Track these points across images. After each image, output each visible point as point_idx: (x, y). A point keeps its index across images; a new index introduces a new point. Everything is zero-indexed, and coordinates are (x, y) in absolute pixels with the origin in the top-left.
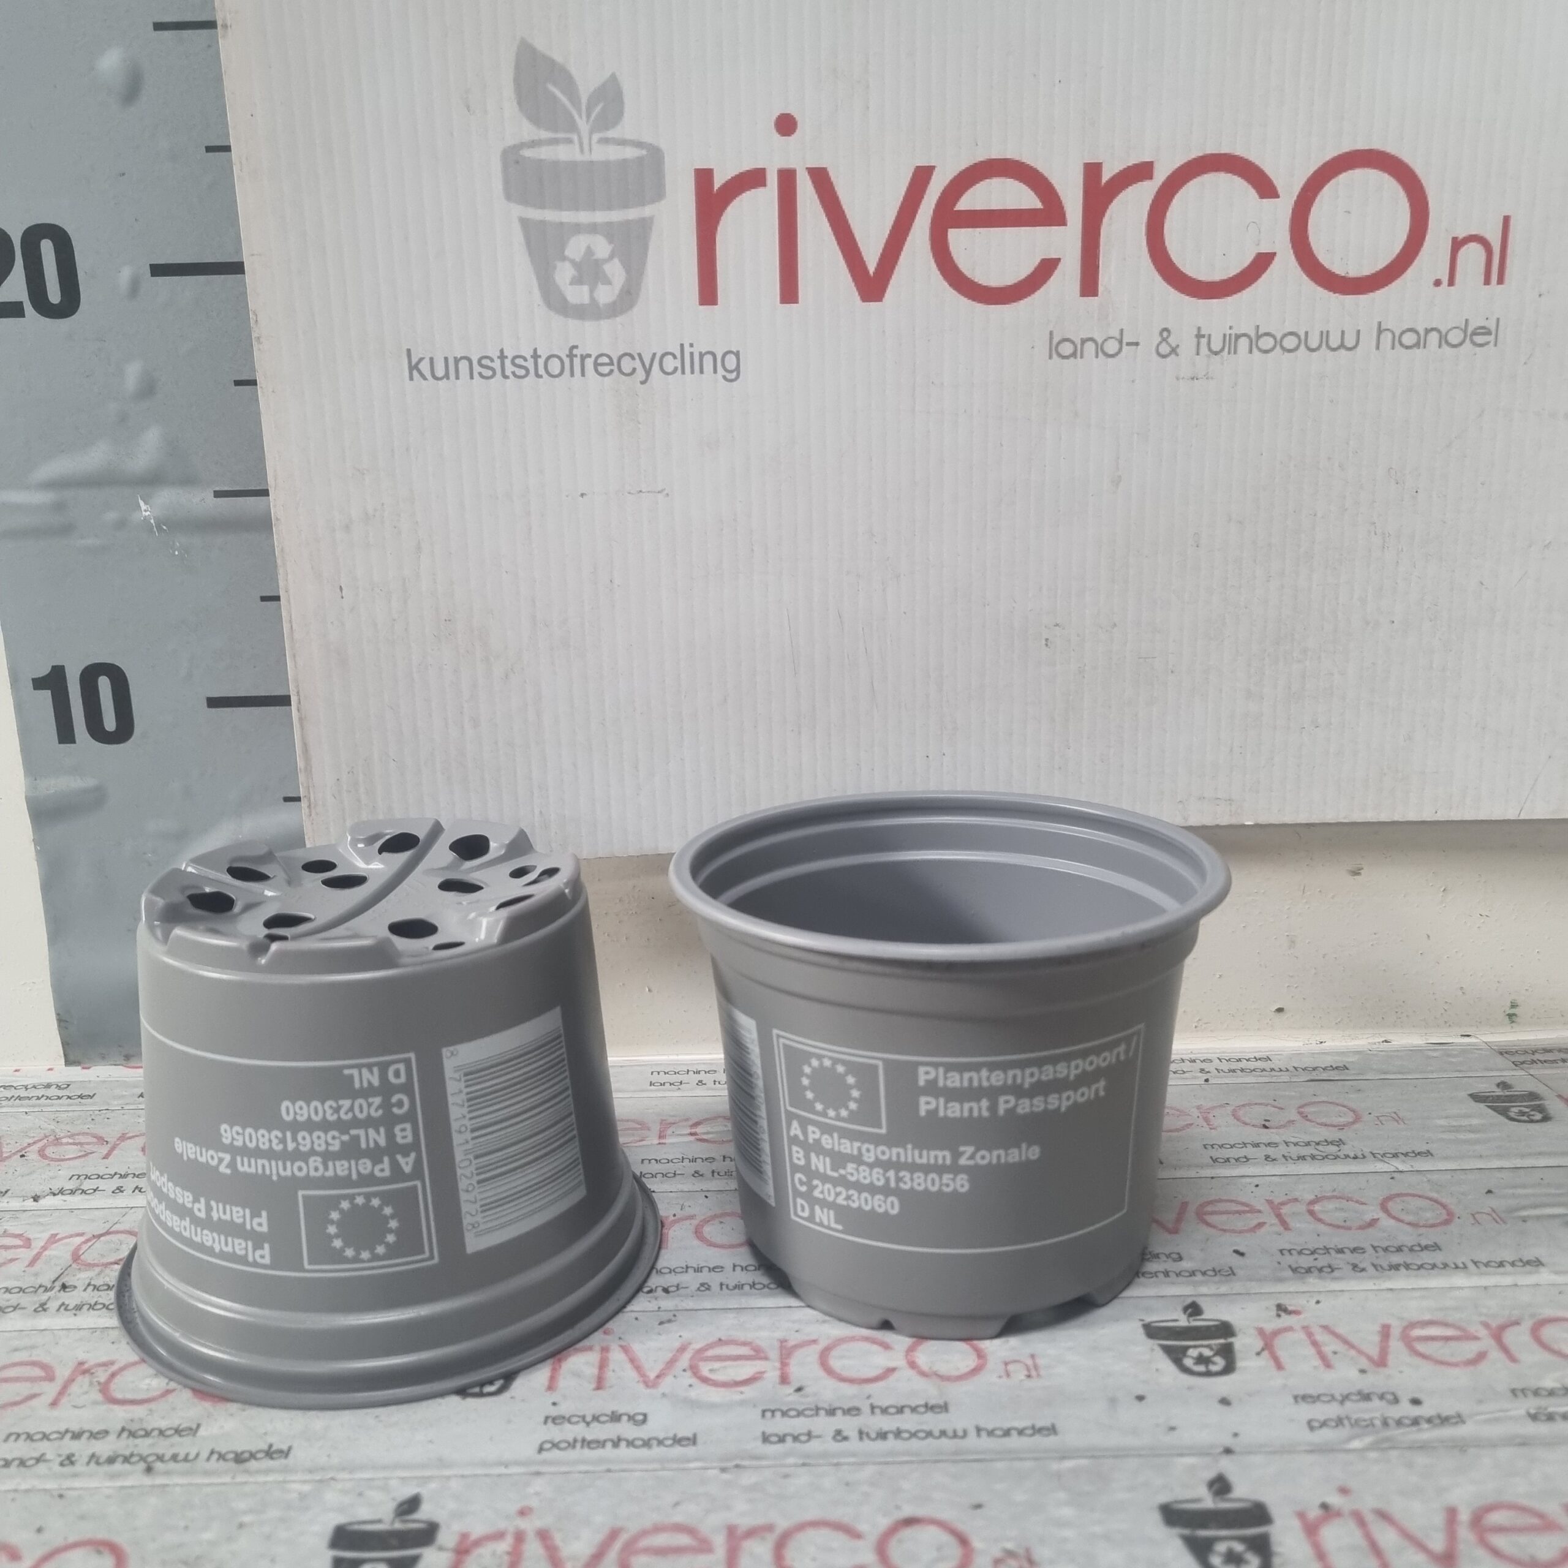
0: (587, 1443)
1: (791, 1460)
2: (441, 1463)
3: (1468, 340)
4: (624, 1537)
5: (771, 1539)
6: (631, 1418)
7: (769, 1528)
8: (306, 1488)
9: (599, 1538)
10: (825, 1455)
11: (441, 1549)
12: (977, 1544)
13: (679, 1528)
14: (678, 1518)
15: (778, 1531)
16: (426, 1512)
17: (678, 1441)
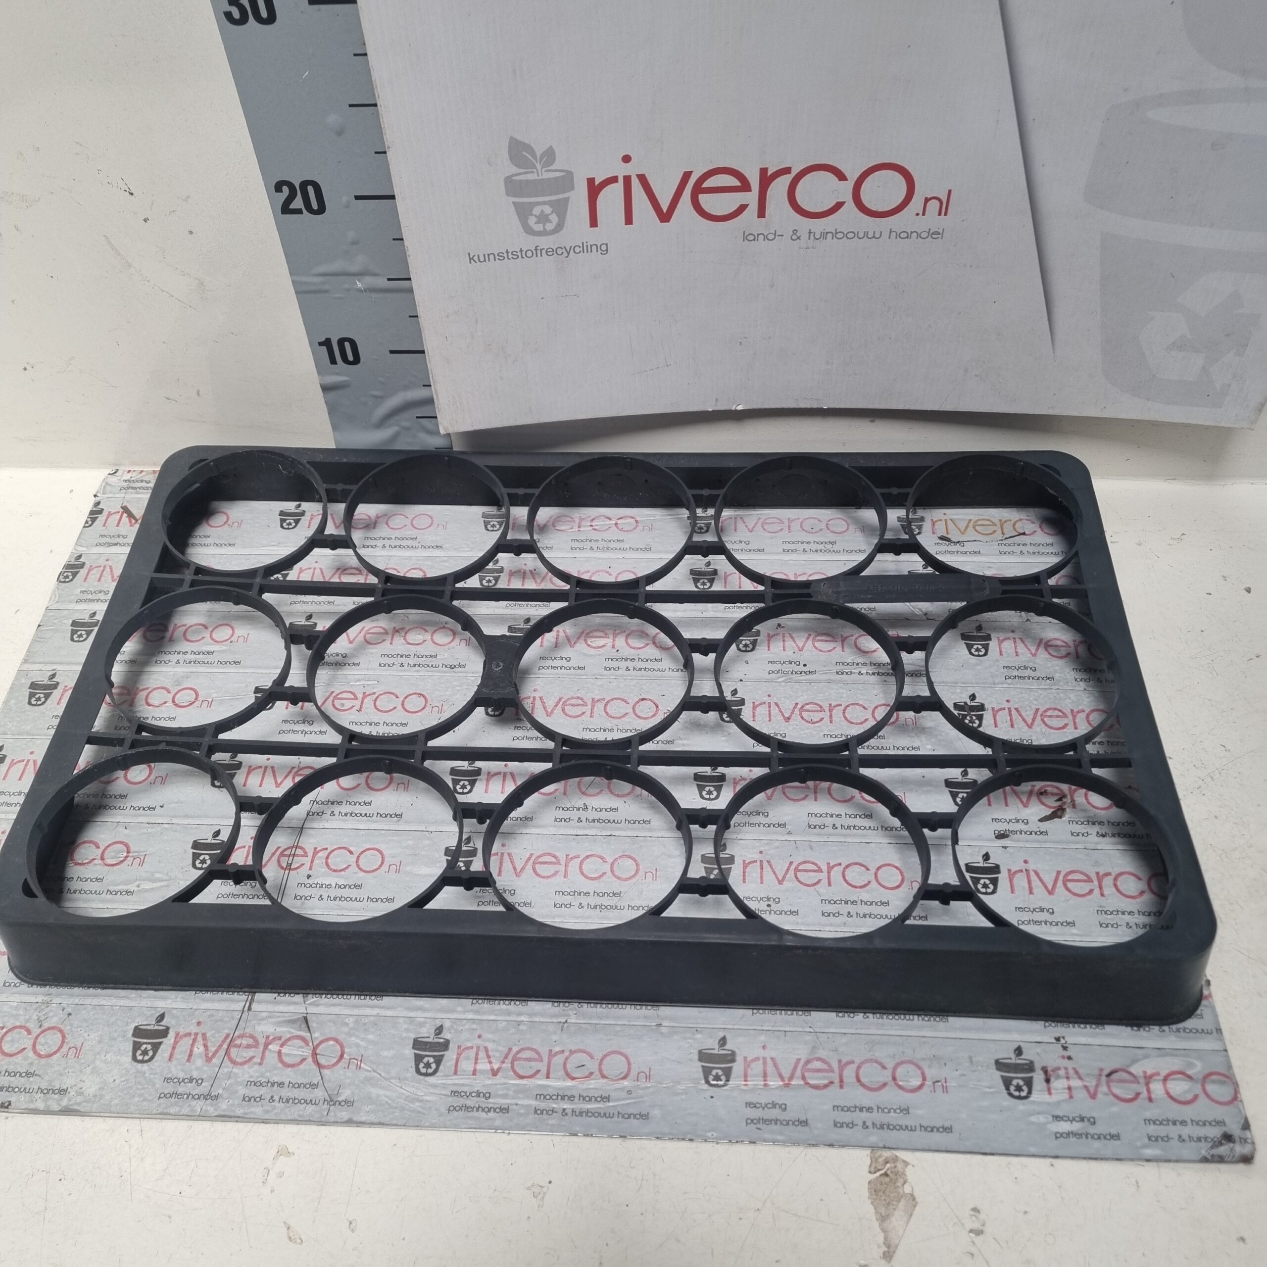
0: (553, 668)
1: (612, 677)
3: (929, 236)
4: (563, 700)
6: (566, 659)
7: (604, 699)
8: (473, 678)
9: (557, 700)
10: (622, 676)
13: (578, 698)
14: (579, 695)
15: (606, 701)
17: (579, 668)
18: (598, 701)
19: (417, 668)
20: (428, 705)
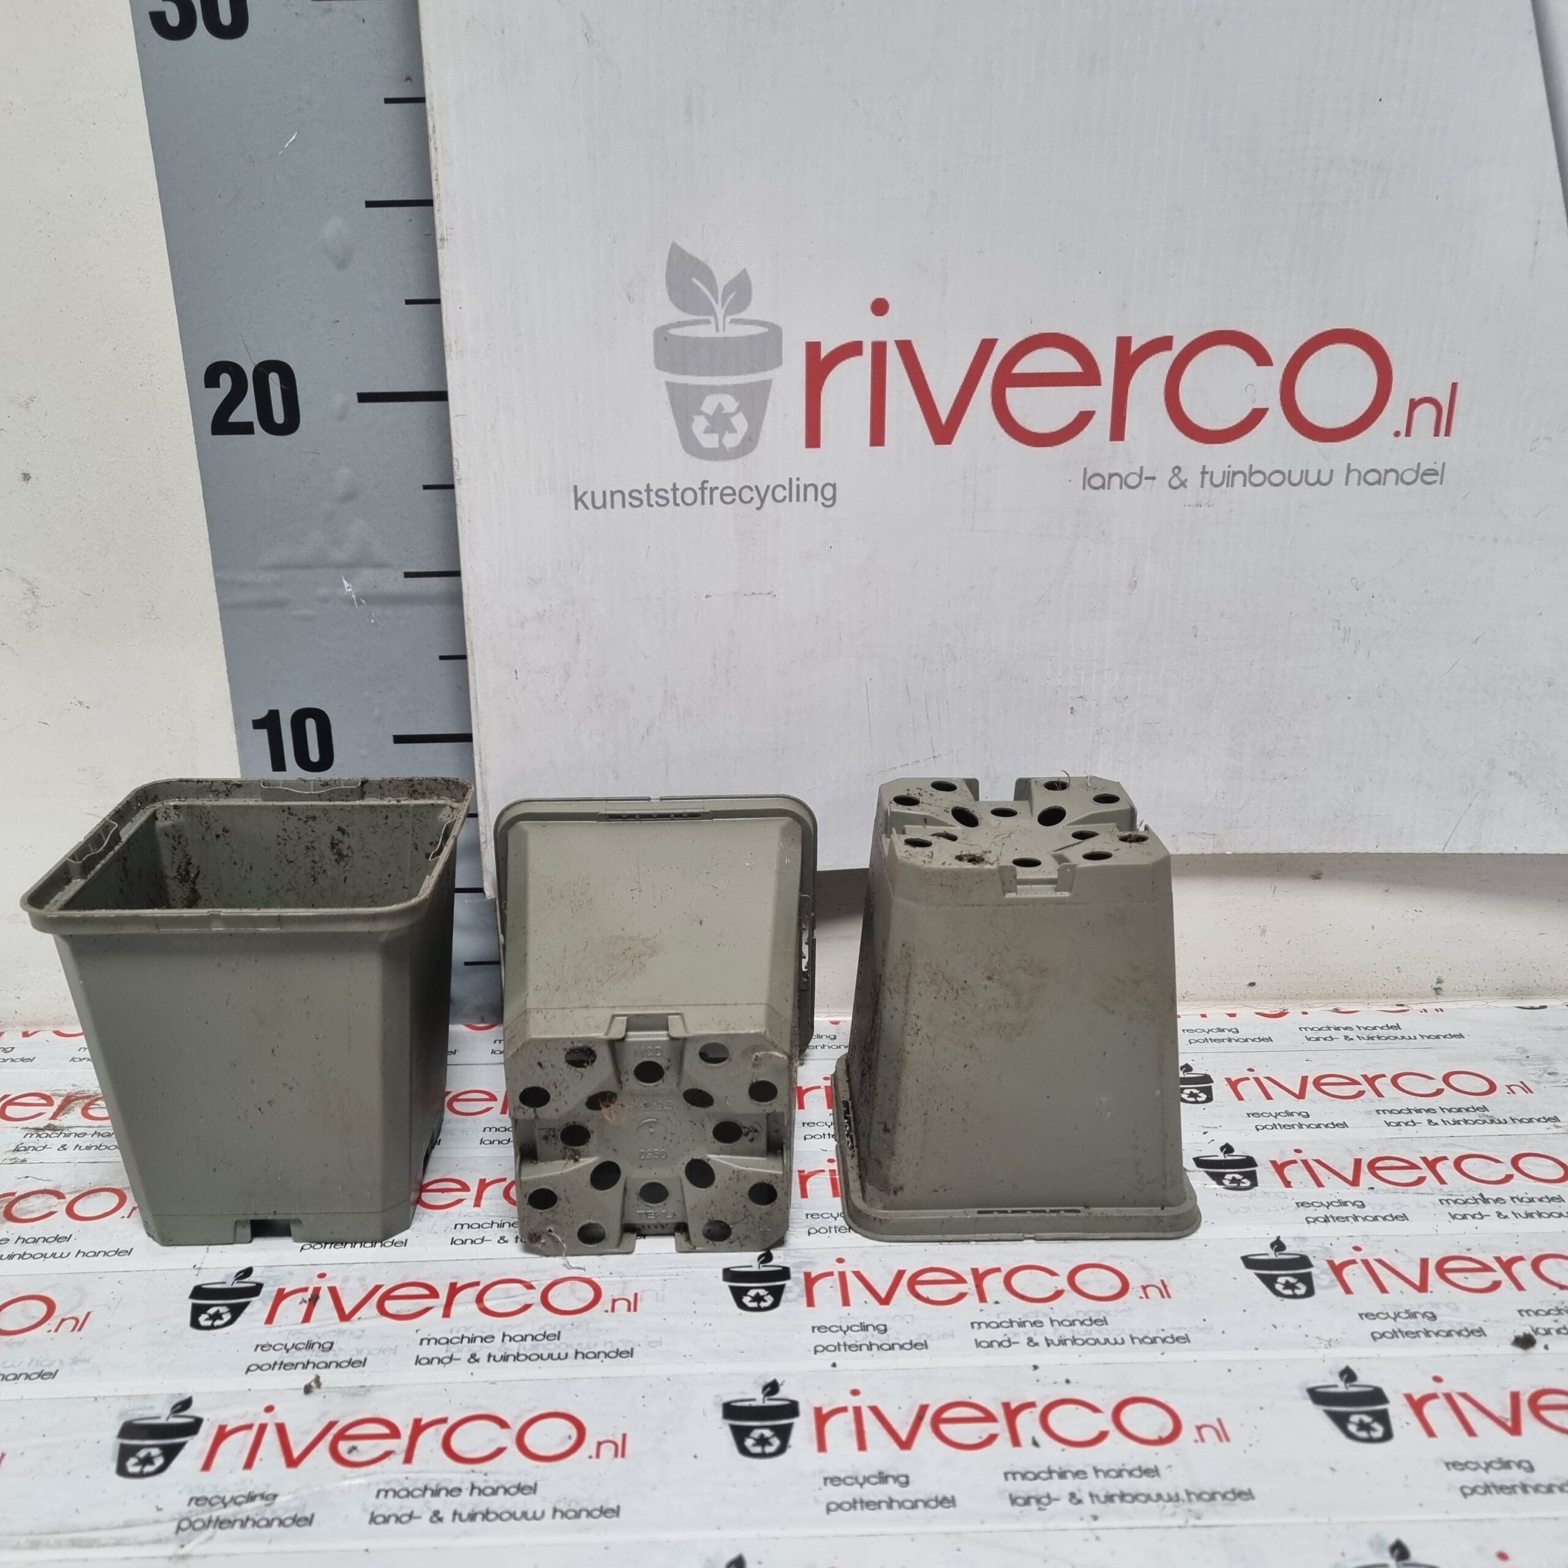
3: (1419, 481)
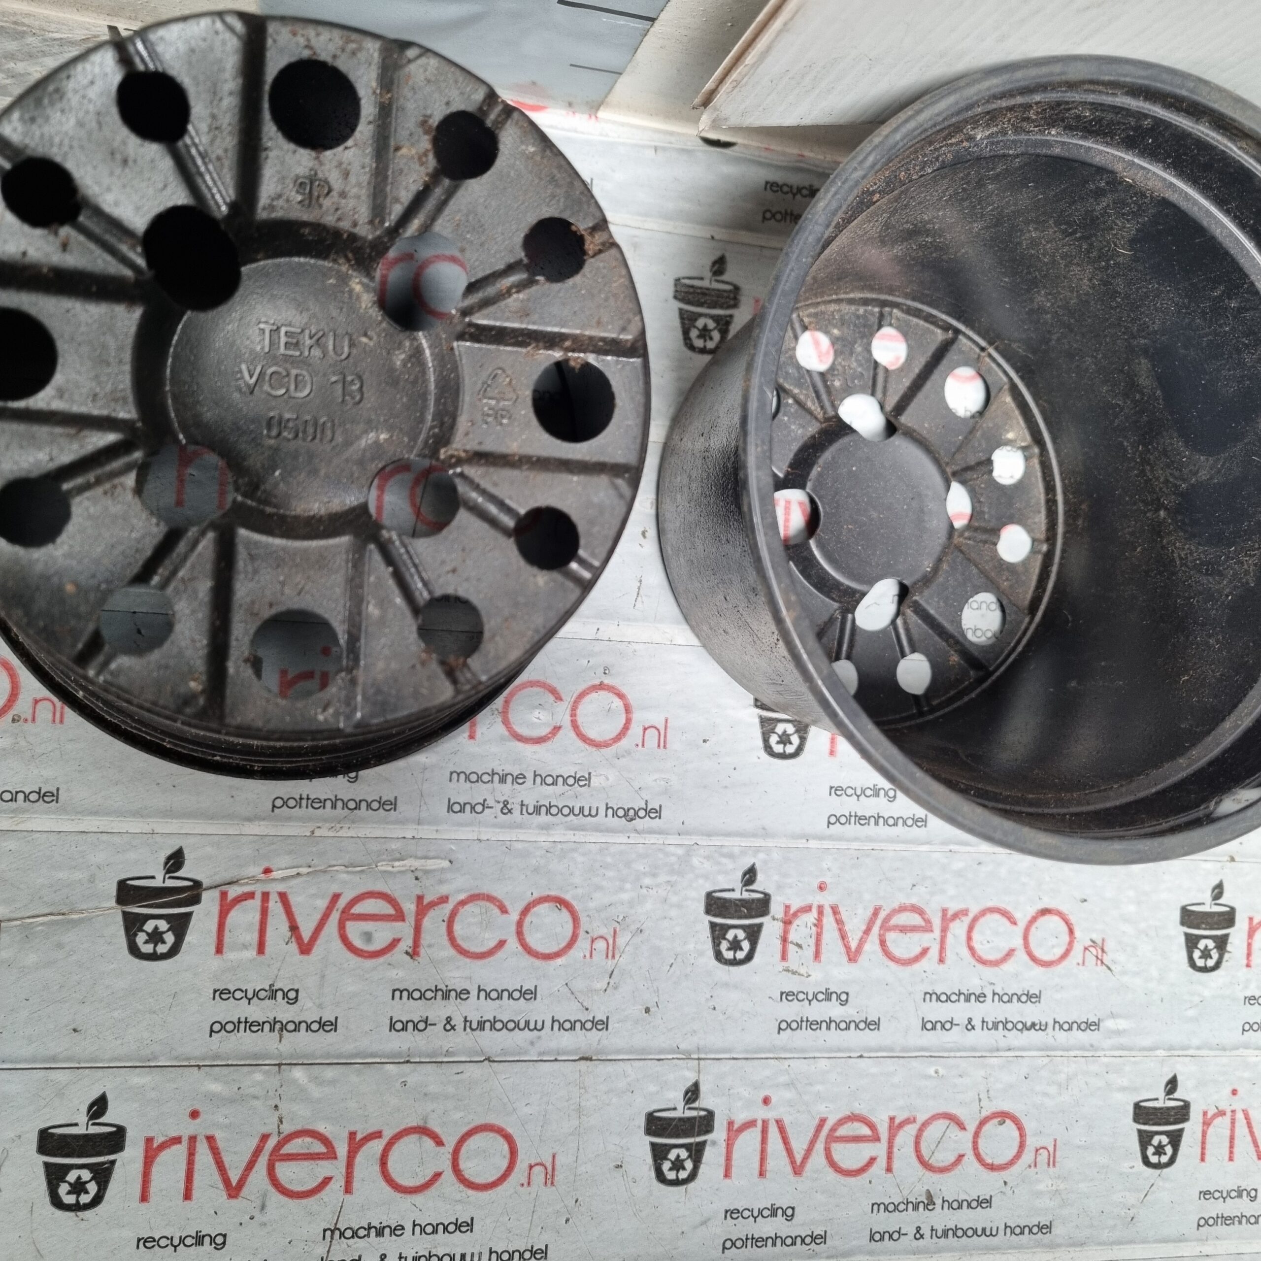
2: (765, 833)
4: (882, 915)
5: (967, 920)
7: (965, 912)
8: (680, 851)
9: (869, 912)
11: (774, 919)
12: (1077, 934)
13: (915, 909)
14: (914, 901)
15: (971, 915)
16: (762, 883)
18: (956, 916)
19: (543, 818)
20: (582, 933)
